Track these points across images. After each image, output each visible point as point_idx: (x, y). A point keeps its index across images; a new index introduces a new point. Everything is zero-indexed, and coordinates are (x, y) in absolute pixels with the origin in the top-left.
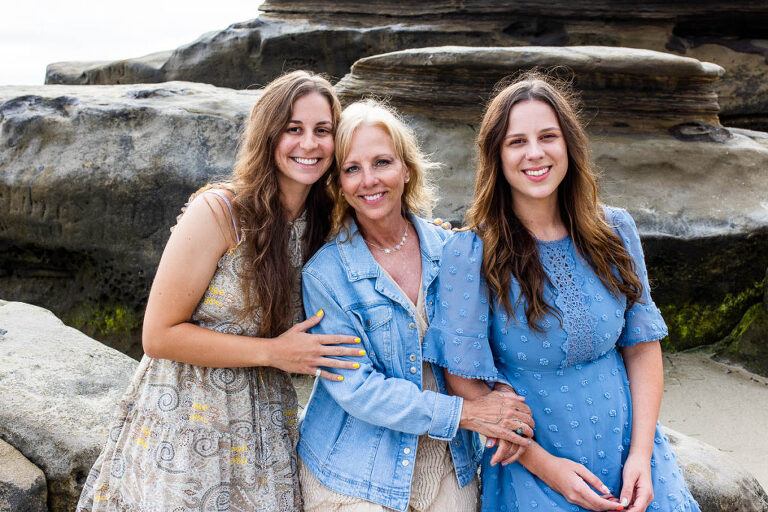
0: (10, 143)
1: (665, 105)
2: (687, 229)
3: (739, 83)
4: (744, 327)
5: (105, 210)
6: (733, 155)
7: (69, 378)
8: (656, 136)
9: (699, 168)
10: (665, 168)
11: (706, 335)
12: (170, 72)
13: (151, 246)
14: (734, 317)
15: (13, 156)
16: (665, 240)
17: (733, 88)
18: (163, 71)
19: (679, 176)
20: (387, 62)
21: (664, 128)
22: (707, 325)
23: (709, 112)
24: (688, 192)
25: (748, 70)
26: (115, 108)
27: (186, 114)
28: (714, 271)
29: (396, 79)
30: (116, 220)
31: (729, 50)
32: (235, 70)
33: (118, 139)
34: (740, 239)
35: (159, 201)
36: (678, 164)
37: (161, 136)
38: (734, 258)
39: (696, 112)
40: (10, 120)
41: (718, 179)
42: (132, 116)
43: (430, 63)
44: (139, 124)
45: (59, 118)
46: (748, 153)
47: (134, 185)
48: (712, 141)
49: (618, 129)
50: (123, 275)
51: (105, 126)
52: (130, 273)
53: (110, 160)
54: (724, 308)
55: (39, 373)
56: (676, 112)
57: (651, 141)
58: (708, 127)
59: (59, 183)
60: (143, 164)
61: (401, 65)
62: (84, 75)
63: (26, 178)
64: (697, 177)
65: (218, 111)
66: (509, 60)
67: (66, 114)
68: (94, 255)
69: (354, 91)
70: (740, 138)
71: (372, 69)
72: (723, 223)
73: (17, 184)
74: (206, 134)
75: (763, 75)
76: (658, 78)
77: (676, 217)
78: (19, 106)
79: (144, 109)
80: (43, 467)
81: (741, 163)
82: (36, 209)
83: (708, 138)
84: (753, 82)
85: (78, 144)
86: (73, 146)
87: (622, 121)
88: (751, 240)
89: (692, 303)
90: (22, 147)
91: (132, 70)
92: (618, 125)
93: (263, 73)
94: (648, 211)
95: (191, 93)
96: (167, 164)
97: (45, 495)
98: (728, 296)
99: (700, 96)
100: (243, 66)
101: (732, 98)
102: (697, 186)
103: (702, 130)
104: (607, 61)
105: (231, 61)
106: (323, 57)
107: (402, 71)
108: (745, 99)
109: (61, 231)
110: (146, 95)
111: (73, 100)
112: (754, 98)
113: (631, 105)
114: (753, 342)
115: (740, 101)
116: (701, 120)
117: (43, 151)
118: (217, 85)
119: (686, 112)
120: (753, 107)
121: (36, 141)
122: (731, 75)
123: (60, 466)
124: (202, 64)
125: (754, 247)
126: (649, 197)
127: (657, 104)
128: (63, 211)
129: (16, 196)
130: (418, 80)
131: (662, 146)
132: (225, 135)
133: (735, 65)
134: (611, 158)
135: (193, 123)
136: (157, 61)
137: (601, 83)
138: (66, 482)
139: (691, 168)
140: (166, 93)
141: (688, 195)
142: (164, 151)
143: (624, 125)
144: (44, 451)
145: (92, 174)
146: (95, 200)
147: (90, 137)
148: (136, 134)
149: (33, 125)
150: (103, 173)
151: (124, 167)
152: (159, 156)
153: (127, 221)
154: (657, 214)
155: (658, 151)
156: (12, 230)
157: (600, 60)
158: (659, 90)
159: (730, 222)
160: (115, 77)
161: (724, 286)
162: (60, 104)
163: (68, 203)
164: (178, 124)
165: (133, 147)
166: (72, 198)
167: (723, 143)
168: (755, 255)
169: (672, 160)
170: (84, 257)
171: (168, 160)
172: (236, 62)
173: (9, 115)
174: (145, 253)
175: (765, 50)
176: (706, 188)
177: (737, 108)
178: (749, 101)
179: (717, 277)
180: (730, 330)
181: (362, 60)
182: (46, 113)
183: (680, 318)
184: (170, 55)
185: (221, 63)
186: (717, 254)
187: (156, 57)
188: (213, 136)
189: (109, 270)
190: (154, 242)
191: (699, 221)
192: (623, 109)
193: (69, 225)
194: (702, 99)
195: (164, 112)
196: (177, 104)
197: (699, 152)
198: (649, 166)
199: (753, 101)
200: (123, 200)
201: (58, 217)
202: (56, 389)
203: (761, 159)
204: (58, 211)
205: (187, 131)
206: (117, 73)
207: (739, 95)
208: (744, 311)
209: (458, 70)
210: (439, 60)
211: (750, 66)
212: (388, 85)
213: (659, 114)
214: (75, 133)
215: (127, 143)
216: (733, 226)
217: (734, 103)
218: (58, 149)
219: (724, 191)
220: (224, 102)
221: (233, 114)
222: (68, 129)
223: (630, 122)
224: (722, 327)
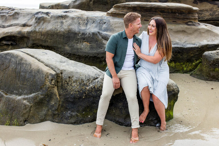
0: (37, 22)
1: (185, 17)
2: (186, 45)
3: (211, 12)
4: (198, 68)
5: (57, 37)
6: (199, 29)
7: (59, 60)
8: (182, 24)
9: (191, 32)
10: (183, 32)
11: (190, 70)
12: (71, 6)
13: (67, 46)
14: (196, 66)
15: (37, 25)
16: (181, 48)
17: (209, 13)
18: (69, 6)
19: (186, 34)
20: (121, 6)
21: (184, 22)
22: (190, 68)
23: (195, 19)
24: (188, 37)
25: (213, 9)
26: (59, 15)
27: (75, 16)
28: (192, 55)
29: (123, 10)
30: (60, 40)
31: (209, 4)
32: (86, 6)
33: (60, 22)
34: (198, 48)
35: (69, 36)
36: (186, 31)
37: (70, 21)
38: (196, 52)
39: (192, 19)
40: (37, 17)
41: (196, 34)
42: (63, 17)
43: (131, 6)
44: (65, 19)
45: (47, 17)
46: (203, 29)
47: (64, 32)
48: (195, 26)
49: (174, 23)
50: (61, 52)
51: (57, 19)
52: (62, 52)
53: (59, 26)
54: (194, 64)
55: (54, 59)
56: (187, 19)
57: (181, 25)
58: (194, 23)
59: (48, 31)
60: (66, 28)
61: (124, 6)
62: (49, 6)
63: (40, 30)
64: (190, 34)
65: (82, 16)
66: (148, 6)
67: (49, 16)
68: (55, 47)
69: (113, 12)
70: (202, 25)
71: (118, 7)
72: (194, 44)
73: (39, 31)
74: (80, 21)
75: (217, 10)
76: (183, 11)
77: (184, 43)
78: (38, 14)
79: (66, 15)
80: (56, 72)
81: (201, 31)
82: (43, 37)
83: (194, 25)
84: (215, 12)
85: (51, 23)
86: (50, 23)
87: (175, 21)
88: (200, 48)
89: (187, 62)
90: (39, 23)
91: (61, 5)
92: (173, 22)
93: (93, 7)
94: (178, 41)
95: (76, 12)
96: (71, 28)
97: (56, 76)
98: (195, 61)
99: (193, 15)
100: (88, 5)
101: (209, 16)
102: (190, 36)
103: (193, 23)
104: (171, 7)
105: (85, 4)
106: (108, 3)
107: (124, 8)
108: (212, 16)
109: (48, 42)
110: (66, 12)
111: (50, 13)
112: (214, 16)
113: (177, 17)
114: (199, 71)
115: (211, 17)
116: (193, 21)
117: (44, 24)
118: (82, 10)
119: (190, 19)
120: (214, 18)
121: (42, 22)
122: (209, 10)
123: (58, 72)
124: (78, 4)
125: (201, 50)
126: (179, 38)
127: (183, 17)
128: (48, 38)
129: (38, 34)
130: (128, 10)
131: (183, 27)
132: (84, 22)
133: (210, 7)
134: (171, 29)
135: (77, 19)
136: (67, 3)
137: (170, 11)
138: (59, 74)
139: (189, 32)
140: (71, 12)
141: (188, 38)
142: (70, 25)
143: (175, 22)
144: (56, 69)
145: (55, 30)
146: (55, 35)
147: (54, 21)
148: (64, 21)
149: (42, 18)
150: (57, 29)
151: (61, 28)
152: (69, 26)
153: (62, 40)
154: (180, 42)
155: (182, 28)
156: (37, 41)
157: (169, 6)
158: (183, 13)
159: (196, 44)
160: (57, 7)
161: (194, 59)
162: (47, 14)
163: (49, 36)
164: (73, 19)
165: (63, 24)
166: (50, 35)
167: (197, 26)
168: (201, 52)
169: (185, 30)
170: (52, 48)
171: (71, 27)
172: (86, 4)
173: (36, 16)
174: (66, 47)
175: (218, 4)
176: (192, 37)
177: (210, 18)
178: (213, 17)
179: (192, 56)
180: (195, 69)
181: (115, 5)
182: (45, 16)
183: (184, 66)
184: (71, 2)
185: (83, 4)
186: (192, 51)
187: (67, 2)
188: (81, 22)
189: (58, 51)
190: (68, 45)
191: (189, 44)
192: (175, 18)
193: (49, 41)
194: (193, 16)
195: (70, 16)
196: (73, 14)
197: (191, 28)
198: (180, 31)
199: (214, 17)
200: (61, 35)
201: (47, 39)
202: (57, 61)
203: (205, 30)
204: (47, 37)
205: (75, 21)
206: (58, 6)
207: (211, 15)
208: (198, 64)
209: (137, 8)
210: (133, 5)
211: (214, 8)
212: (121, 11)
213: (183, 19)
214: (51, 20)
215: (62, 23)
216: (196, 45)
217: (209, 17)
218: (47, 24)
219: (196, 37)
220: (84, 14)
221: (86, 17)
222: (49, 19)
223: (177, 21)
224: (194, 68)
